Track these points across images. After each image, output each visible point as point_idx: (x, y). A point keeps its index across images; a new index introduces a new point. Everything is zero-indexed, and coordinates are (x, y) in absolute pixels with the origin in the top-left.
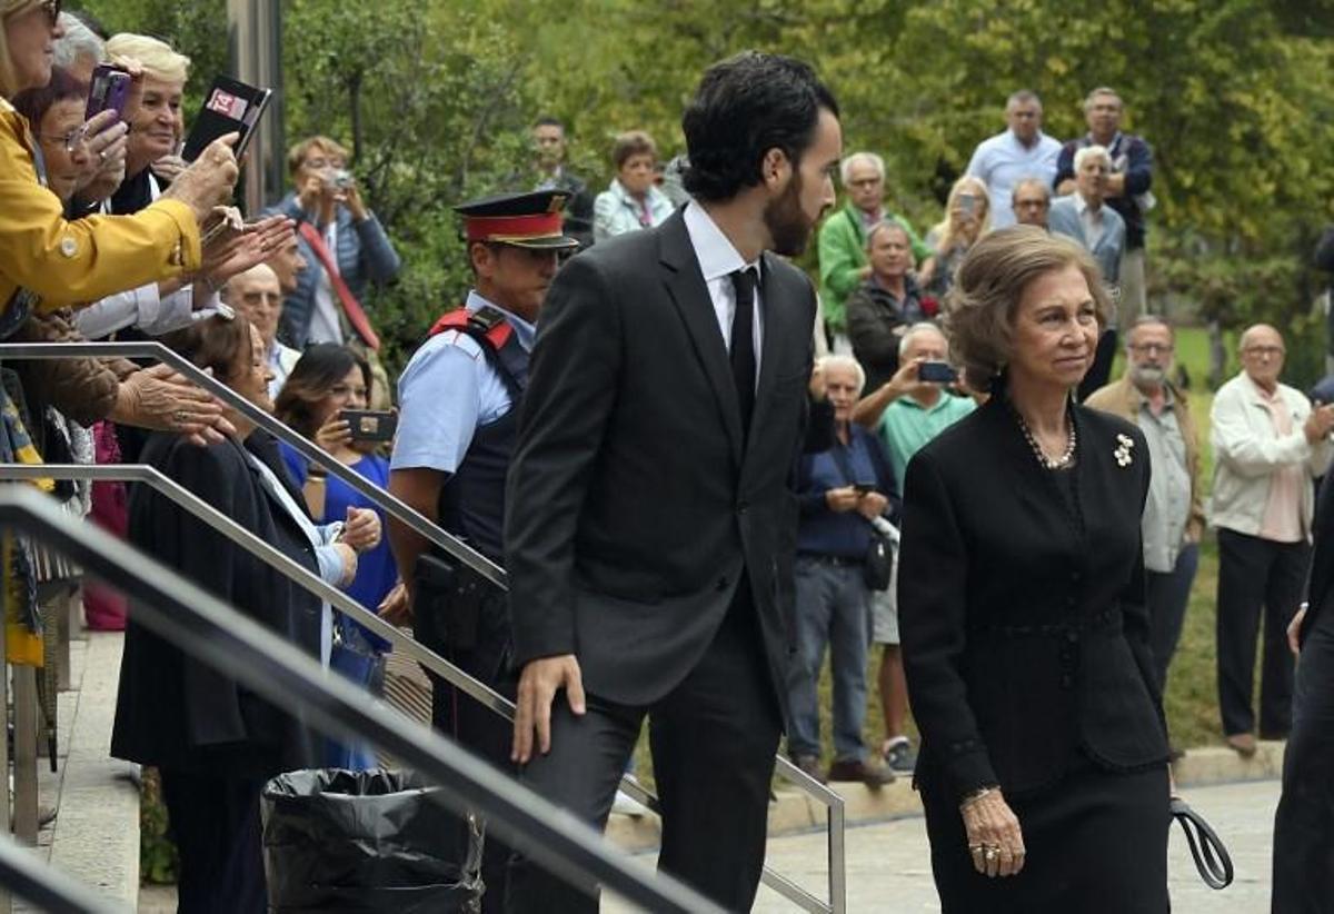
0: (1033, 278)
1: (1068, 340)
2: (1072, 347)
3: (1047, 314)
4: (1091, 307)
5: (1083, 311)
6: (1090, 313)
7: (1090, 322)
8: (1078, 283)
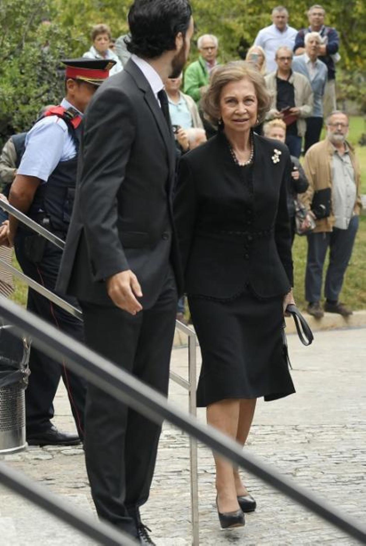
0: (225, 84)
1: (237, 112)
2: (239, 115)
4: (252, 98)
5: (247, 100)
6: (252, 101)
7: (252, 104)
8: (245, 87)
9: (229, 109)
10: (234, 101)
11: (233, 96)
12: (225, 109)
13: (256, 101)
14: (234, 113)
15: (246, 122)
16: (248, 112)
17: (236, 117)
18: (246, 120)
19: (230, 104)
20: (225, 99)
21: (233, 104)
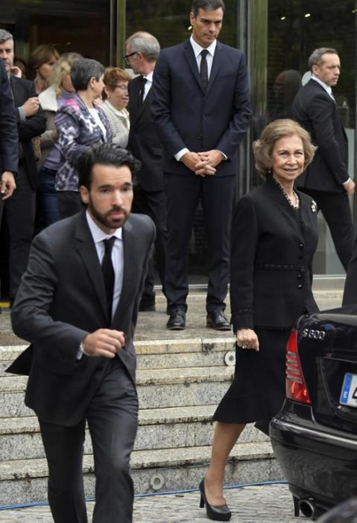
0: (278, 139)
1: (289, 163)
2: (291, 165)
3: (281, 152)
4: (301, 152)
5: (297, 152)
6: (301, 154)
7: (300, 156)
8: (296, 142)
9: (282, 160)
10: (286, 153)
11: (286, 149)
12: (278, 160)
13: (303, 153)
14: (286, 164)
15: (295, 172)
16: (298, 163)
17: (287, 167)
18: (296, 169)
19: (283, 156)
20: (279, 152)
21: (285, 156)
